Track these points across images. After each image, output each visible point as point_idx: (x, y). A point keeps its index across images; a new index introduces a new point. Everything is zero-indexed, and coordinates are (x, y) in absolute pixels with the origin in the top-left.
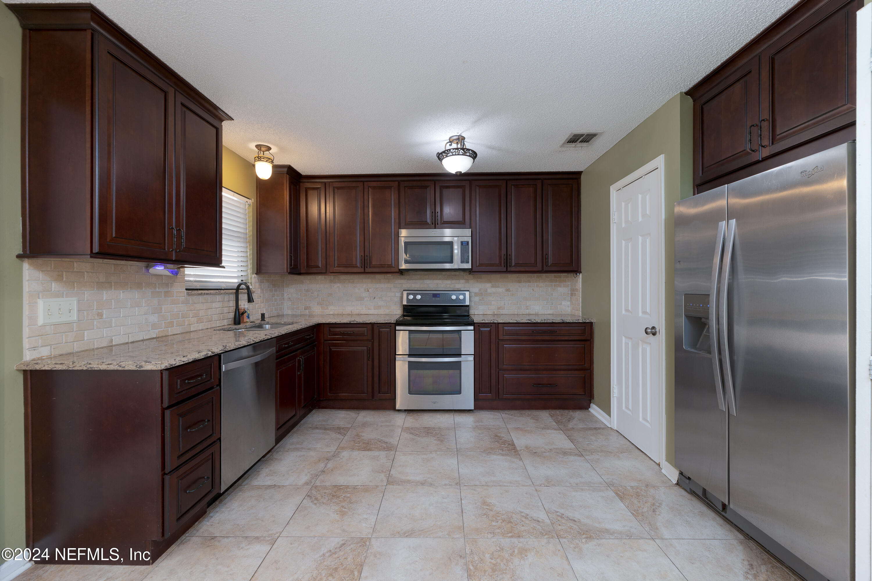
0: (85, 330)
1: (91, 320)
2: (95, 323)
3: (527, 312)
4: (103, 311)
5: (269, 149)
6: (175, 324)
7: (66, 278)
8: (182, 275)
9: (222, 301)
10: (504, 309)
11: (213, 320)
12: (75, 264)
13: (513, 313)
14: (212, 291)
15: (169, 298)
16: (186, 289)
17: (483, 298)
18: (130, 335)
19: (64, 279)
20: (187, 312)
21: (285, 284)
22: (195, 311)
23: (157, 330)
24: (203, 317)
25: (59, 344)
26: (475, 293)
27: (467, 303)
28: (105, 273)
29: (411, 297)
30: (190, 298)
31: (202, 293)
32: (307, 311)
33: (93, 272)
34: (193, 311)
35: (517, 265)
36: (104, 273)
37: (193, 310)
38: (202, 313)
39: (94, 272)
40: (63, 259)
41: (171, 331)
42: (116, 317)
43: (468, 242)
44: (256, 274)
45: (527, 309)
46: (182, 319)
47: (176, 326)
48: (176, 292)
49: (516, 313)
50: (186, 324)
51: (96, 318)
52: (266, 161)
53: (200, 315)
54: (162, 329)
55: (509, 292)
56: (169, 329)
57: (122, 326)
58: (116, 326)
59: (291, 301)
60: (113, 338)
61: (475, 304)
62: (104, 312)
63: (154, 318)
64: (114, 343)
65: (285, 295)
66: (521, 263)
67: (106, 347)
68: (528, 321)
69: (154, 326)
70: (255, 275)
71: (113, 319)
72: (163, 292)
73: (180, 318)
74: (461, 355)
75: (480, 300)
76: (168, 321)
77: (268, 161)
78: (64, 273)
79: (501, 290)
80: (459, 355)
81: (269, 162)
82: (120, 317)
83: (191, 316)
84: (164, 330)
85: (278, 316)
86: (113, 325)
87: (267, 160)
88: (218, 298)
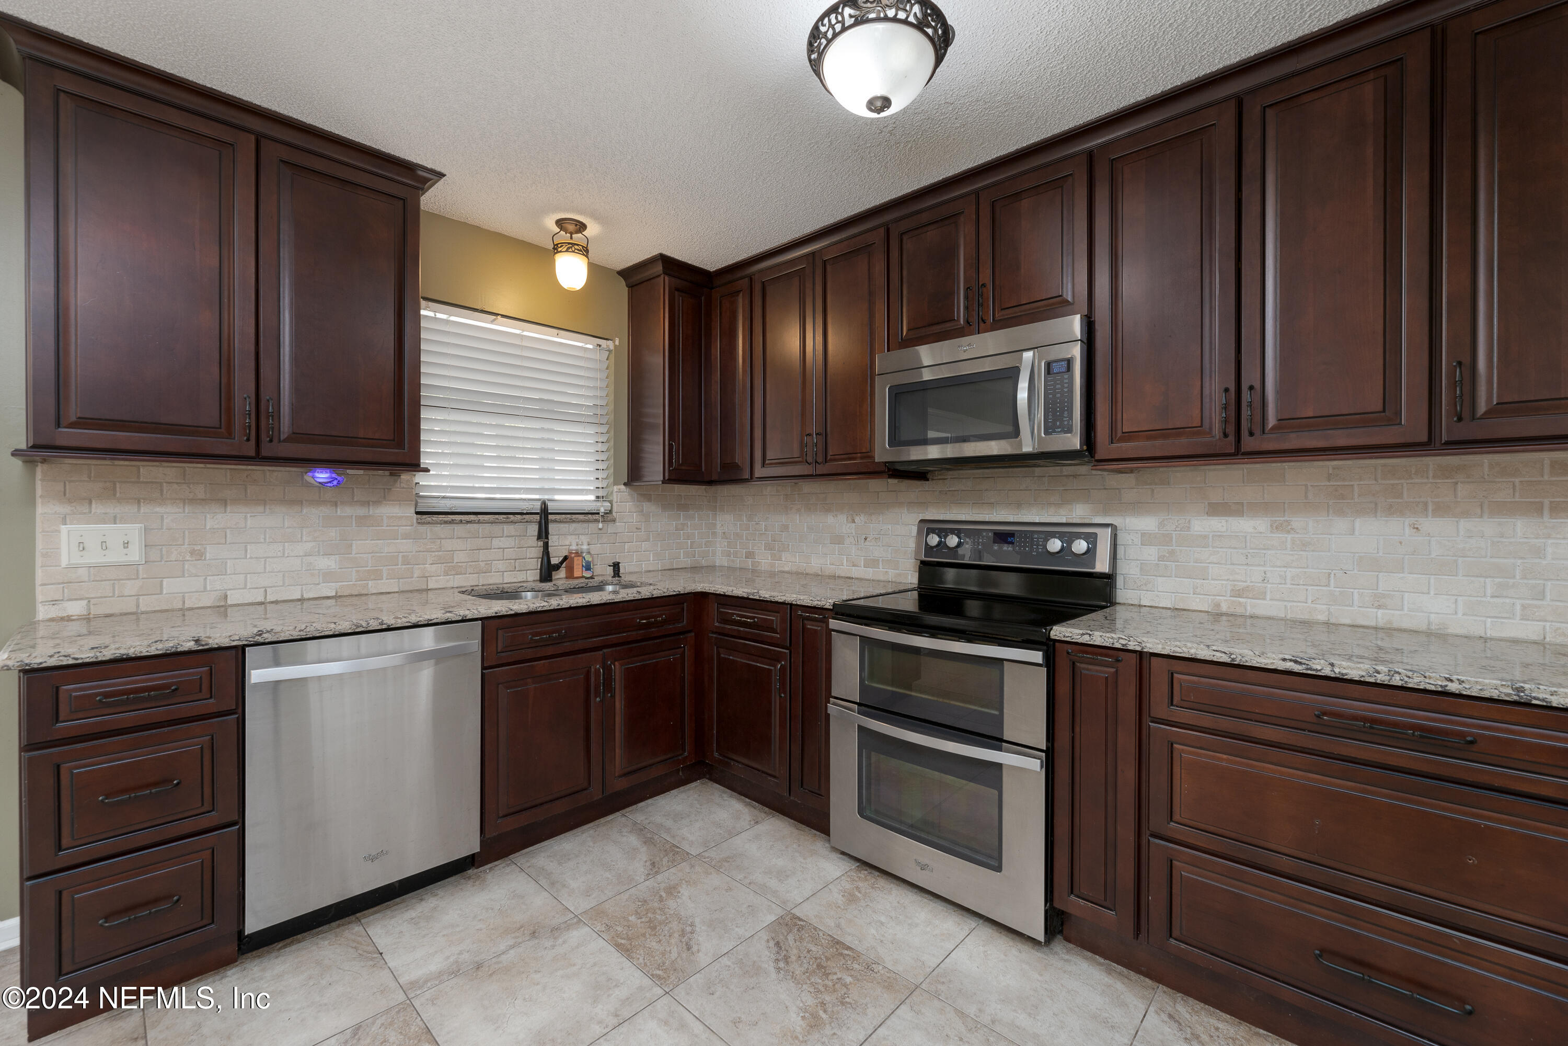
0: (164, 578)
1: (176, 561)
2: (186, 567)
3: (1380, 617)
4: (205, 549)
5: (582, 227)
6: (385, 576)
7: (120, 493)
8: (403, 488)
9: (520, 536)
10: (1262, 595)
11: (493, 570)
12: (141, 470)
13: (1305, 616)
14: (486, 517)
15: (371, 528)
16: (417, 513)
17: (1172, 553)
18: (268, 590)
19: (118, 495)
20: (417, 554)
21: (718, 505)
22: (440, 553)
23: (337, 584)
24: (463, 564)
25: (105, 597)
26: (1143, 535)
27: (1102, 565)
28: (210, 484)
29: (934, 540)
30: (422, 528)
31: (452, 520)
32: (750, 561)
33: (180, 483)
34: (434, 552)
35: (1285, 424)
36: (208, 485)
37: (433, 550)
38: (460, 557)
39: (184, 483)
40: (116, 462)
41: (373, 586)
42: (235, 559)
43: (1069, 362)
44: (625, 484)
45: (1379, 607)
46: (404, 566)
47: (387, 579)
48: (388, 517)
49: (1322, 617)
50: (415, 575)
51: (188, 558)
52: (567, 251)
53: (455, 561)
54: (351, 583)
55: (1288, 532)
56: (370, 582)
57: (249, 573)
58: (235, 574)
59: (727, 538)
60: (229, 593)
61: (1141, 569)
62: (208, 549)
63: (328, 563)
64: (229, 602)
65: (718, 526)
66: (1310, 413)
67: (210, 607)
68: (1290, 666)
69: (328, 576)
70: (623, 487)
71: (228, 561)
72: (354, 517)
73: (400, 564)
74: (1002, 741)
75: (1161, 558)
76: (368, 568)
77: (570, 250)
78: (118, 485)
79: (1246, 525)
80: (996, 741)
81: (573, 252)
82: (246, 558)
83: (429, 561)
84: (354, 585)
85: (695, 569)
86: (229, 572)
87: (568, 248)
88: (509, 529)
